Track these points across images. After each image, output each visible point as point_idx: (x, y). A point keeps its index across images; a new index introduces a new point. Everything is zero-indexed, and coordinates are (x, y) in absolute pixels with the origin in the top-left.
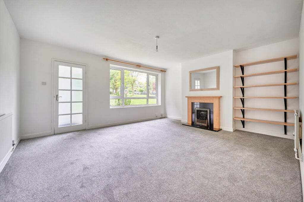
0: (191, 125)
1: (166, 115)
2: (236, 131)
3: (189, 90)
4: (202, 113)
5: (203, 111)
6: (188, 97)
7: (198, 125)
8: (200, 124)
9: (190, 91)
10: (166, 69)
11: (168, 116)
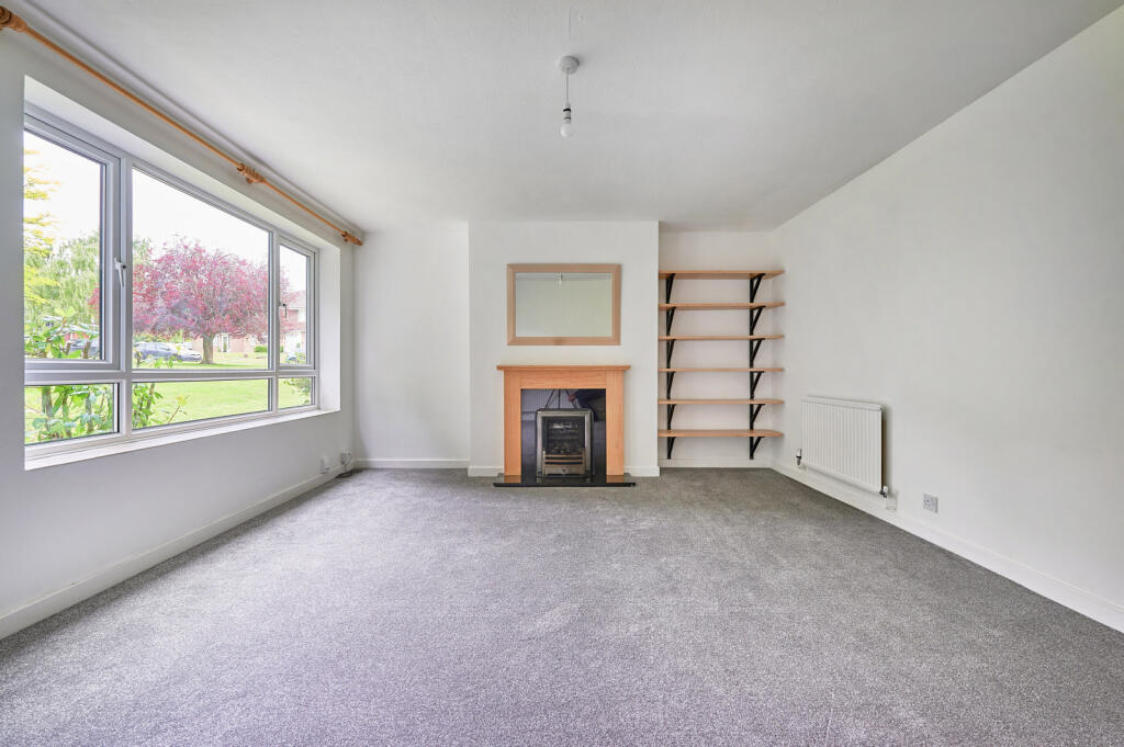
0: (519, 481)
1: (365, 454)
2: (662, 470)
3: (504, 338)
4: (557, 427)
5: (559, 423)
6: (508, 370)
7: (551, 476)
8: (559, 470)
9: (509, 344)
10: (364, 233)
11: (376, 459)
